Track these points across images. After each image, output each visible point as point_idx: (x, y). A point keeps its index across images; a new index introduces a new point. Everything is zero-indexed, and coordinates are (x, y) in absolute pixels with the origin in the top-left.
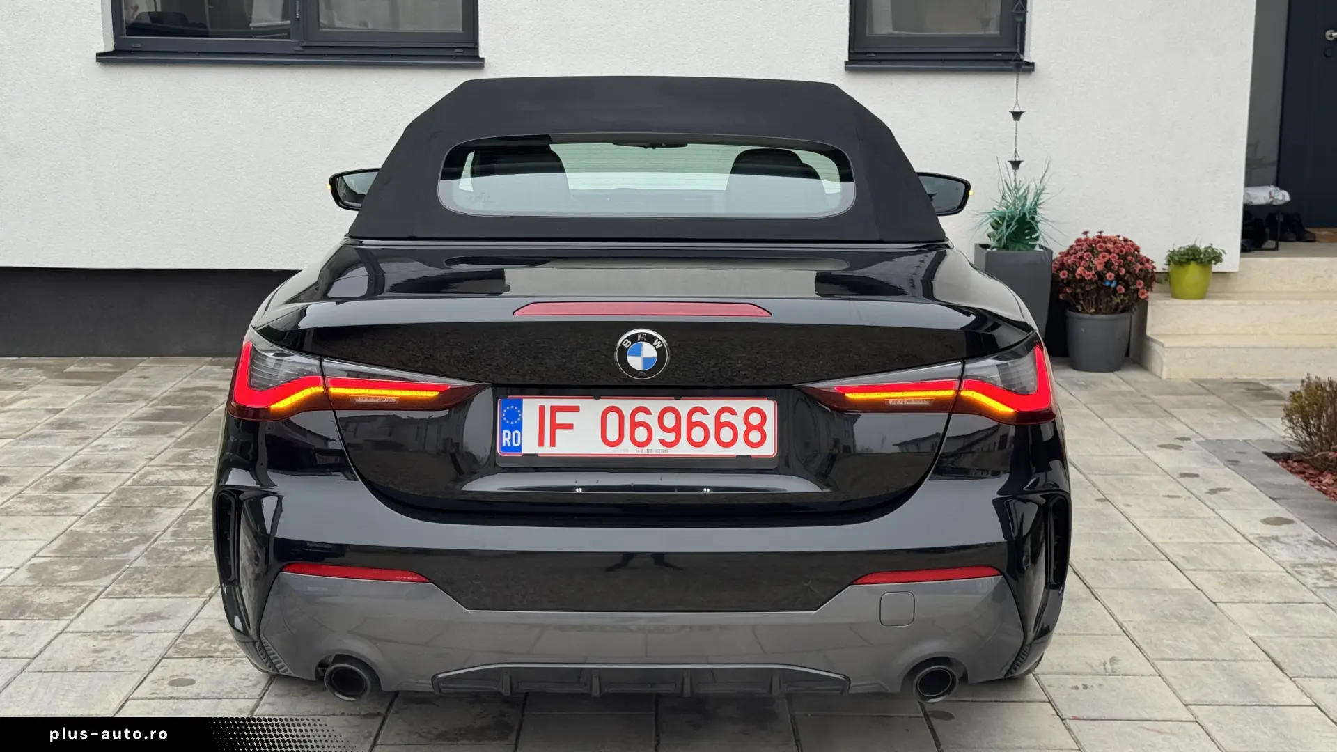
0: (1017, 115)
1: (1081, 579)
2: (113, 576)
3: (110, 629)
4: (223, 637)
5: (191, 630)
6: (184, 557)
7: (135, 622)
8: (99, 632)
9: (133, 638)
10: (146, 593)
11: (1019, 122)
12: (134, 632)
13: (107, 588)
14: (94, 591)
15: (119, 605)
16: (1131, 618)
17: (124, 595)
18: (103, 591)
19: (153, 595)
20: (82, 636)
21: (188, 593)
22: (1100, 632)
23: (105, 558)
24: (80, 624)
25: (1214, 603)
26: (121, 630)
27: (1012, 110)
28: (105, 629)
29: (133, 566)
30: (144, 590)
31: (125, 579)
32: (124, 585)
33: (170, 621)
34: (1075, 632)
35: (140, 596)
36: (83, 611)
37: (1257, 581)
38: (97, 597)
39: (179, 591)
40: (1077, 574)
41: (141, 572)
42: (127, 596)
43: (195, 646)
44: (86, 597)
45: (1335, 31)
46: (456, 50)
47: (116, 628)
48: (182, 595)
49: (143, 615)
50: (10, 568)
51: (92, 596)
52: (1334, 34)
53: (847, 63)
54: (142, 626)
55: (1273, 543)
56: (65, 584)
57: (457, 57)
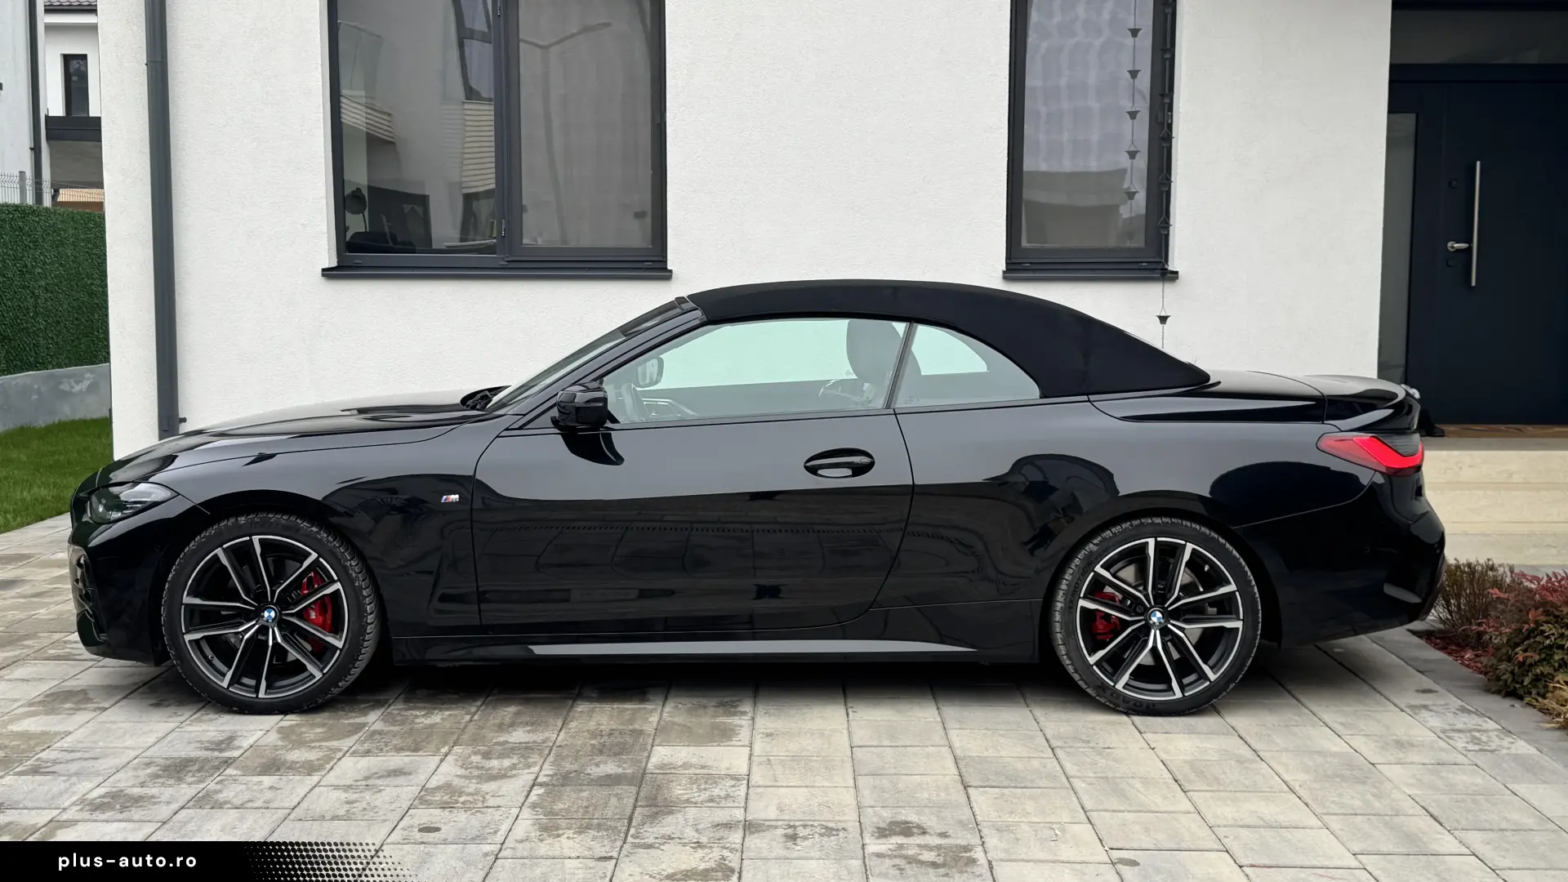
0: (1163, 319)
1: (1246, 742)
2: (356, 737)
3: (359, 783)
4: (464, 789)
5: (433, 783)
6: (418, 721)
7: (380, 777)
8: (350, 787)
9: (380, 791)
10: (387, 752)
11: (1165, 326)
12: (381, 786)
13: (351, 747)
14: (340, 750)
15: (365, 763)
16: (1296, 778)
17: (367, 753)
18: (348, 751)
19: (392, 754)
20: (334, 789)
21: (425, 752)
22: (1268, 790)
23: (346, 722)
24: (331, 778)
25: (1373, 764)
26: (369, 782)
27: (1158, 315)
28: (354, 784)
29: (372, 729)
30: (385, 750)
31: (366, 740)
32: (366, 745)
33: (412, 777)
34: (1245, 789)
35: (383, 754)
36: (332, 768)
37: (1412, 745)
38: (344, 756)
39: (416, 750)
40: (1241, 738)
41: (380, 734)
42: (370, 754)
43: (438, 798)
44: (333, 755)
45: (1457, 243)
46: (646, 263)
47: (364, 783)
48: (419, 754)
49: (386, 771)
50: (261, 730)
51: (339, 755)
52: (1456, 245)
53: (1004, 272)
54: (387, 781)
55: (1423, 711)
56: (313, 745)
57: (647, 269)
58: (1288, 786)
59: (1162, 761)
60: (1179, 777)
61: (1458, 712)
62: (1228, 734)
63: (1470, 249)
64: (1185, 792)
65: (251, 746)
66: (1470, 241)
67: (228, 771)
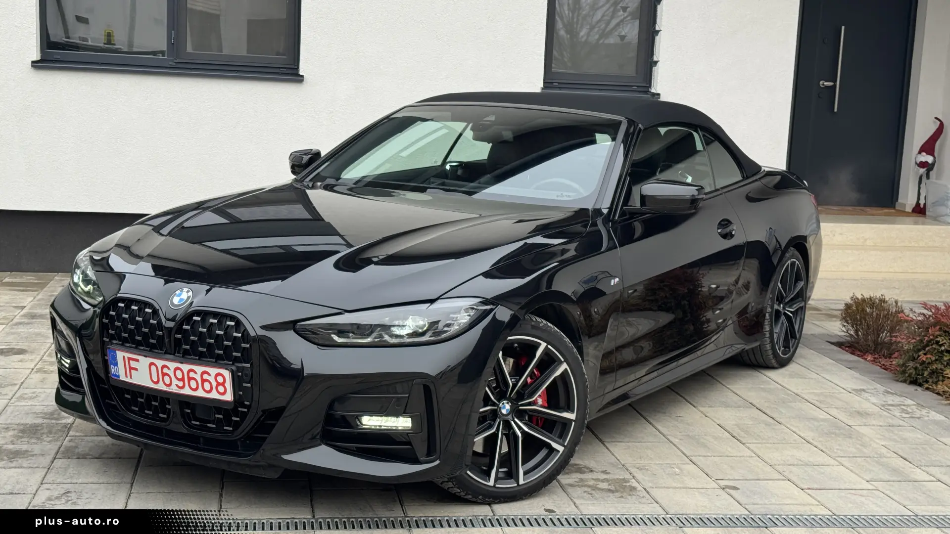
16: (809, 435)
22: (794, 442)
25: (850, 426)
34: (780, 442)
37: (868, 414)
45: (826, 82)
46: (281, 69)
52: (825, 83)
53: (542, 89)
55: (863, 393)
58: (804, 440)
59: (718, 425)
60: (735, 434)
61: (885, 394)
62: (750, 408)
63: (834, 87)
64: (743, 444)
66: (835, 81)
67: (71, 433)
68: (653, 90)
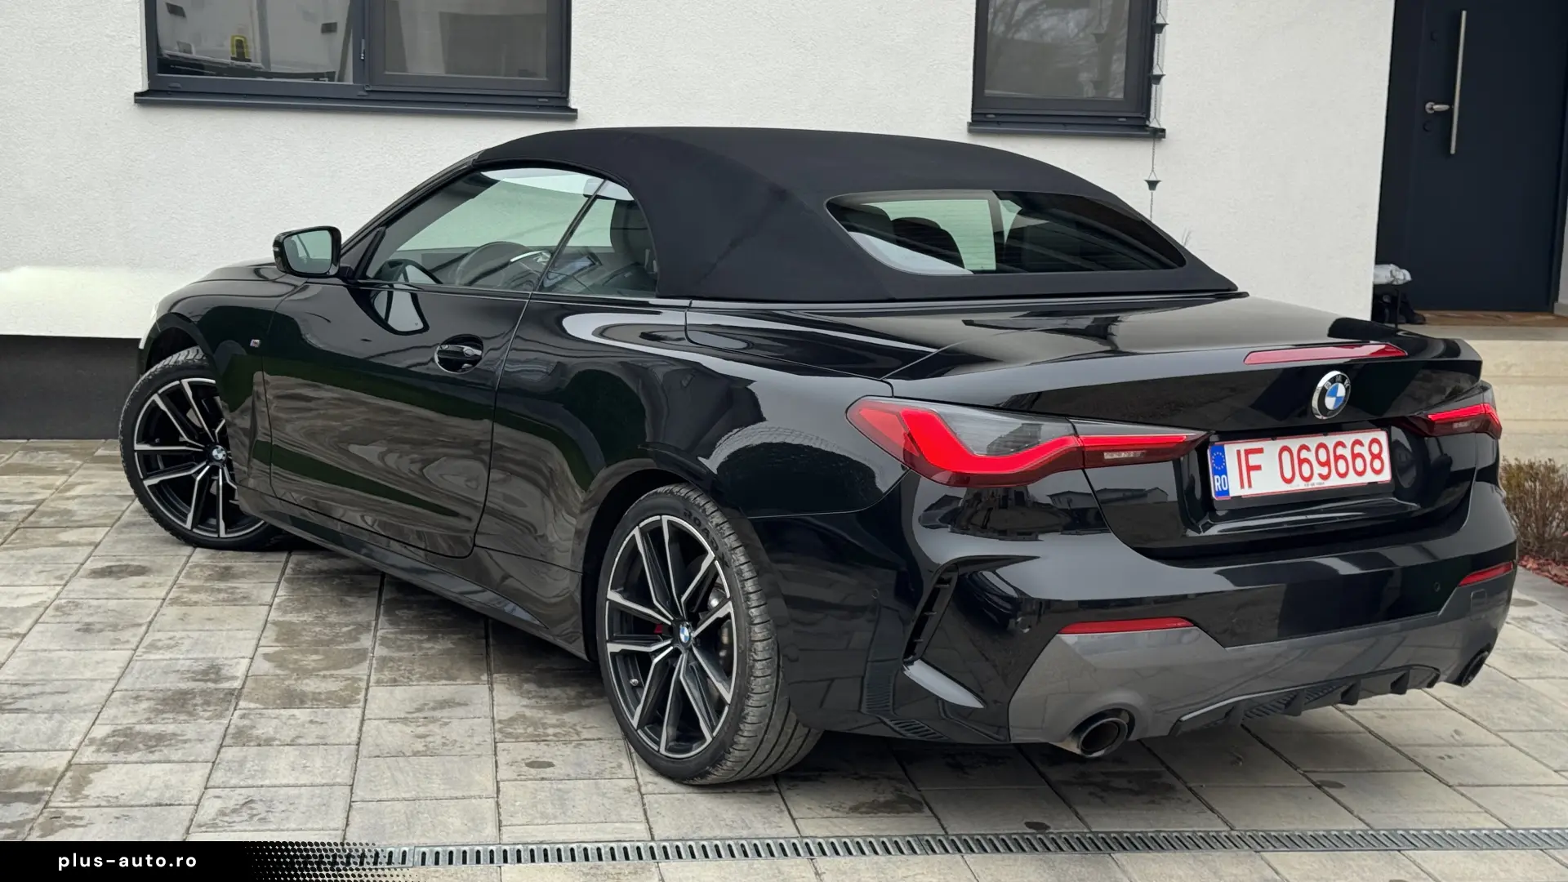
0: (1152, 185)
2: (366, 665)
3: (413, 716)
4: (543, 721)
5: (501, 715)
6: (427, 645)
7: (434, 709)
8: (405, 719)
9: (446, 724)
10: (418, 680)
11: (1154, 192)
12: (442, 718)
13: (369, 676)
14: (360, 680)
15: (399, 692)
17: (394, 682)
18: (369, 679)
19: (428, 683)
20: (389, 722)
21: (464, 680)
23: (338, 647)
24: (375, 710)
26: (426, 716)
27: (1145, 179)
28: (408, 716)
29: (376, 654)
30: (413, 678)
31: (380, 667)
32: (385, 673)
33: (469, 708)
35: (414, 683)
36: (366, 700)
38: (368, 685)
39: (451, 678)
41: (391, 660)
42: (399, 684)
43: (522, 731)
44: (355, 685)
45: (1436, 103)
46: (540, 100)
47: (421, 715)
48: (459, 682)
49: (435, 701)
50: (243, 657)
51: (363, 685)
52: (1437, 107)
53: (970, 124)
54: (445, 713)
56: (322, 673)
57: (542, 107)
63: (1450, 112)
65: (247, 676)
66: (1451, 103)
67: (242, 704)
68: (1153, 124)
